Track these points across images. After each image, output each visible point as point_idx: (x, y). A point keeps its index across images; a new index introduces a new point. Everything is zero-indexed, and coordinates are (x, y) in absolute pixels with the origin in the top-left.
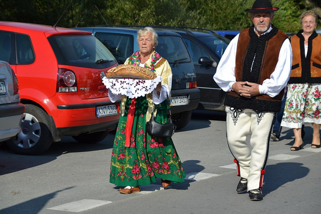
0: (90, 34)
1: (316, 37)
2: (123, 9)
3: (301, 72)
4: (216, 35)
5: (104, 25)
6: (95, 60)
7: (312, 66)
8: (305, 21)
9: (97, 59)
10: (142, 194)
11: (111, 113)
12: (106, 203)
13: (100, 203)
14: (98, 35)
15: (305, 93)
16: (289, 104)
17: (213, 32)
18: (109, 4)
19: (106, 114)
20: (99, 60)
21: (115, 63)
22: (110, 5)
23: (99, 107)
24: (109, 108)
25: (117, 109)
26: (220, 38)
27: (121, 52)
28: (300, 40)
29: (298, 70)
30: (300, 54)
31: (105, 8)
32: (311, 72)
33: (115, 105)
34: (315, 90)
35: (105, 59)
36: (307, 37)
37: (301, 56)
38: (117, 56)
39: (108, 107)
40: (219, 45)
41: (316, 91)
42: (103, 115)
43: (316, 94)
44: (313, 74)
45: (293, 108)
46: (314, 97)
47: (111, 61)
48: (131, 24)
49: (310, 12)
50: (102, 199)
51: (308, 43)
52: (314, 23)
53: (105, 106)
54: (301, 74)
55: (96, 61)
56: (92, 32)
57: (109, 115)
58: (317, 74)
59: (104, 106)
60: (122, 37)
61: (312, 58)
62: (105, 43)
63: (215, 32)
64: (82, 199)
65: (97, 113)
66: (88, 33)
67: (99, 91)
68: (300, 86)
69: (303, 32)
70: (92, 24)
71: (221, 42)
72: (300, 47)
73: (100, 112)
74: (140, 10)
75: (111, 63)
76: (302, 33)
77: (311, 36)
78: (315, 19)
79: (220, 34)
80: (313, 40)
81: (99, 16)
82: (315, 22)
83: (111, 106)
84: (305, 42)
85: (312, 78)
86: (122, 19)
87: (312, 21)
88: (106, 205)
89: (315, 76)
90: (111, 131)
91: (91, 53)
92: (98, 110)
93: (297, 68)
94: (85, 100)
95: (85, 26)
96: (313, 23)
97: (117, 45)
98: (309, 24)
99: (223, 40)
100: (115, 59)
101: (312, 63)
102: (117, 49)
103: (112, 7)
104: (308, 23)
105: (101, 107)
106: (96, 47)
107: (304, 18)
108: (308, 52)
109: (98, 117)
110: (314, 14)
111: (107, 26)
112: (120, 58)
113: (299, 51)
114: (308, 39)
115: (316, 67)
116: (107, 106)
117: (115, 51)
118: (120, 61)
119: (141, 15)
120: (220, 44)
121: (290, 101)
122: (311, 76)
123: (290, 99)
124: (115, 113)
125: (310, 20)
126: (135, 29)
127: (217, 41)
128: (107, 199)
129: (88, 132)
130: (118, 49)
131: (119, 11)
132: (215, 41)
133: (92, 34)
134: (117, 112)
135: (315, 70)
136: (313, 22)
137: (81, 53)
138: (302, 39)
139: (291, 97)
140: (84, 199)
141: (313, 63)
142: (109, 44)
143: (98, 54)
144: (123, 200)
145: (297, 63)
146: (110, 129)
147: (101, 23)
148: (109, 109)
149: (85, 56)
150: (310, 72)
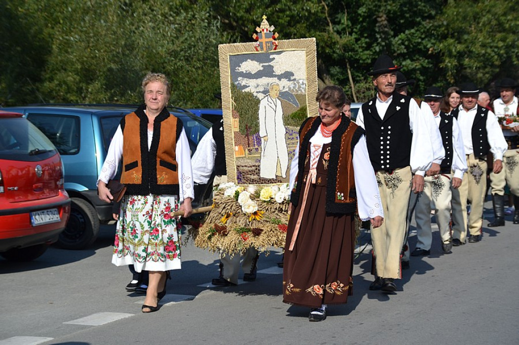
0: (20, 116)
1: (166, 118)
2: (65, 83)
3: (141, 176)
4: (190, 115)
5: (39, 104)
6: (27, 149)
7: (158, 166)
8: (150, 89)
9: (31, 148)
10: (94, 326)
11: (51, 220)
12: (46, 340)
13: (36, 341)
14: (31, 118)
15: (150, 212)
16: (131, 230)
17: (186, 111)
18: (47, 76)
19: (44, 221)
20: (33, 151)
21: (55, 153)
22: (49, 78)
23: (34, 213)
24: (49, 213)
25: (59, 214)
26: (195, 119)
27: (64, 139)
28: (140, 122)
29: (137, 172)
30: (139, 145)
31: (41, 81)
32: (158, 176)
33: (56, 209)
34: (165, 207)
35: (41, 148)
36: (151, 118)
37: (141, 148)
38: (60, 144)
39: (48, 211)
40: (193, 127)
41: (167, 208)
42: (41, 223)
43: (165, 213)
44: (161, 179)
45: (137, 237)
46: (164, 219)
47: (50, 151)
48: (77, 101)
49: (158, 76)
50: (40, 336)
51: (153, 126)
52: (165, 95)
53: (43, 211)
54: (141, 180)
55: (29, 151)
56: (23, 113)
57: (49, 222)
58: (168, 179)
59: (41, 211)
60: (65, 119)
61: (159, 152)
62: (42, 129)
63: (188, 110)
64: (13, 336)
65: (32, 221)
66: (17, 115)
67: (35, 191)
68: (139, 200)
69: (145, 109)
70: (24, 103)
71: (197, 123)
72: (140, 133)
73: (36, 219)
74: (88, 84)
75: (50, 153)
76: (145, 111)
77: (159, 115)
78: (166, 87)
79: (195, 114)
80: (163, 124)
81: (32, 92)
82: (165, 92)
83: (51, 210)
84: (149, 125)
85: (160, 185)
86: (65, 94)
87: (162, 90)
88: (45, 342)
89: (165, 183)
90: (52, 244)
91: (23, 140)
92: (34, 217)
93: (134, 169)
94: (16, 203)
95: (14, 105)
96: (161, 94)
97: (58, 129)
98: (156, 96)
99: (200, 122)
100: (55, 148)
101: (158, 160)
102: (58, 135)
103: (51, 79)
104: (155, 93)
105: (37, 212)
106: (30, 133)
107: (148, 85)
108: (152, 142)
109: (34, 225)
110: (164, 80)
111: (44, 105)
112: (62, 147)
113: (137, 140)
114: (154, 121)
115: (165, 168)
116: (45, 211)
117: (56, 138)
118: (63, 150)
119: (90, 90)
120: (195, 126)
121: (132, 226)
122: (157, 182)
123: (132, 223)
124: (57, 219)
125: (157, 90)
126: (82, 108)
127: (191, 122)
128: (46, 335)
129: (20, 246)
130: (61, 134)
131: (60, 85)
132: (188, 123)
133: (22, 115)
134: (59, 218)
135: (164, 173)
136: (163, 93)
137: (9, 141)
138: (144, 121)
139: (132, 218)
140: (15, 336)
141: (160, 161)
142: (47, 128)
143: (32, 144)
144: (68, 335)
145: (135, 161)
146: (50, 242)
147: (35, 102)
148: (48, 215)
149: (15, 145)
150: (156, 176)
